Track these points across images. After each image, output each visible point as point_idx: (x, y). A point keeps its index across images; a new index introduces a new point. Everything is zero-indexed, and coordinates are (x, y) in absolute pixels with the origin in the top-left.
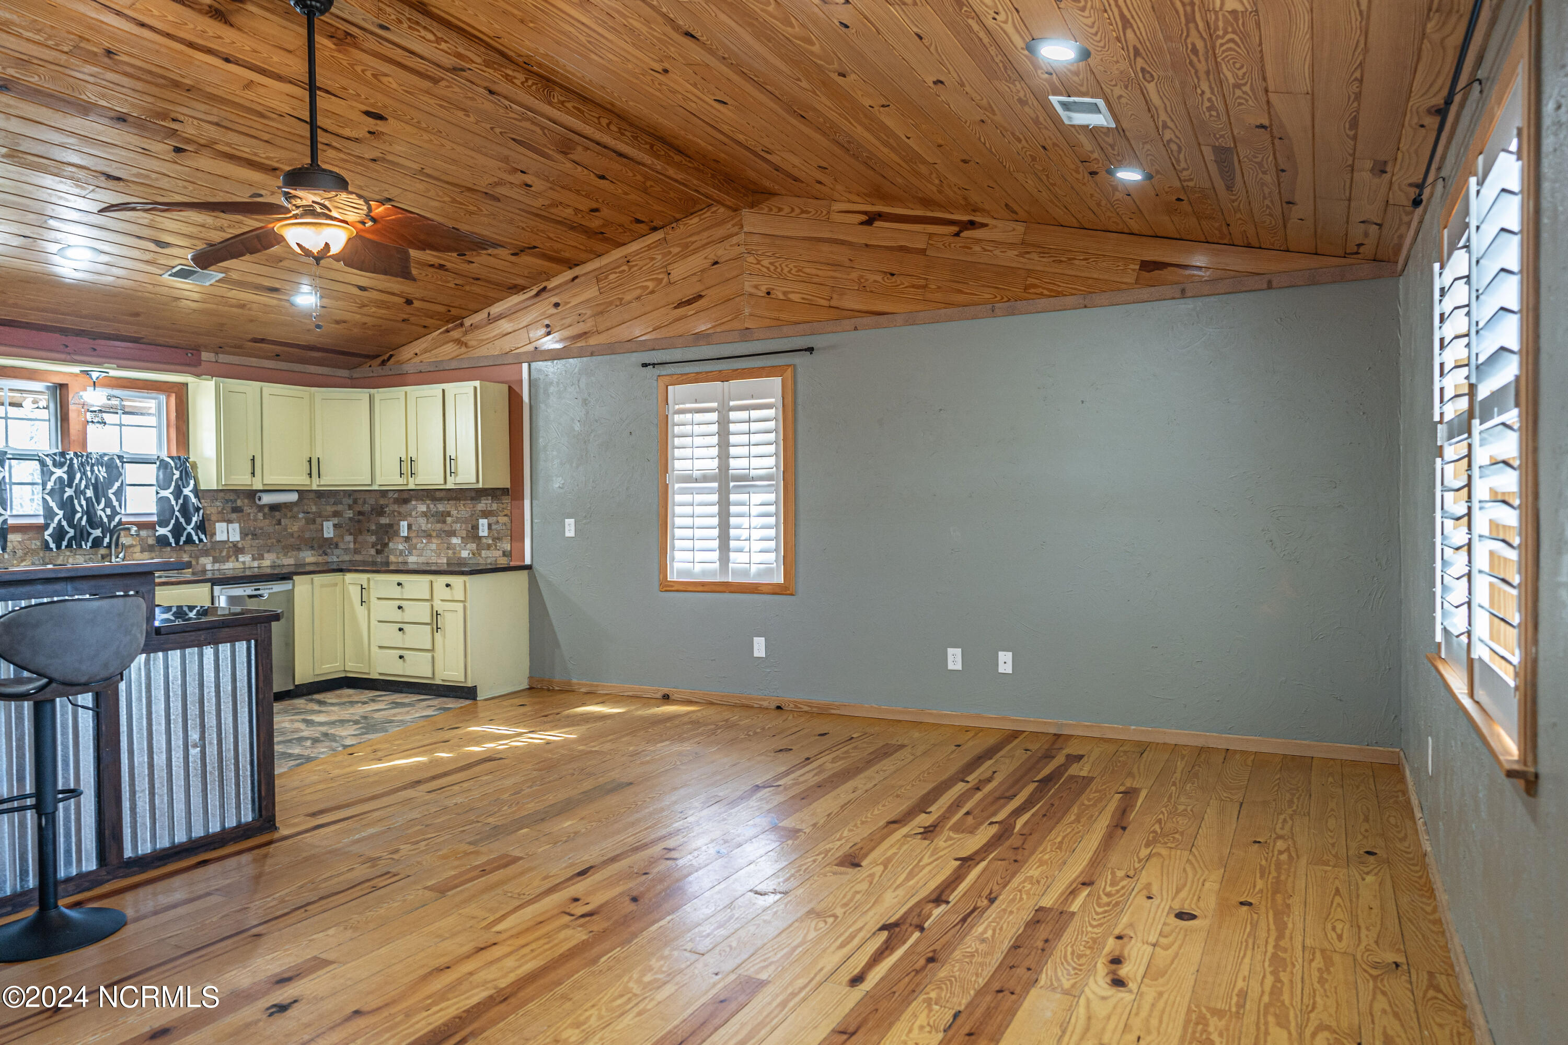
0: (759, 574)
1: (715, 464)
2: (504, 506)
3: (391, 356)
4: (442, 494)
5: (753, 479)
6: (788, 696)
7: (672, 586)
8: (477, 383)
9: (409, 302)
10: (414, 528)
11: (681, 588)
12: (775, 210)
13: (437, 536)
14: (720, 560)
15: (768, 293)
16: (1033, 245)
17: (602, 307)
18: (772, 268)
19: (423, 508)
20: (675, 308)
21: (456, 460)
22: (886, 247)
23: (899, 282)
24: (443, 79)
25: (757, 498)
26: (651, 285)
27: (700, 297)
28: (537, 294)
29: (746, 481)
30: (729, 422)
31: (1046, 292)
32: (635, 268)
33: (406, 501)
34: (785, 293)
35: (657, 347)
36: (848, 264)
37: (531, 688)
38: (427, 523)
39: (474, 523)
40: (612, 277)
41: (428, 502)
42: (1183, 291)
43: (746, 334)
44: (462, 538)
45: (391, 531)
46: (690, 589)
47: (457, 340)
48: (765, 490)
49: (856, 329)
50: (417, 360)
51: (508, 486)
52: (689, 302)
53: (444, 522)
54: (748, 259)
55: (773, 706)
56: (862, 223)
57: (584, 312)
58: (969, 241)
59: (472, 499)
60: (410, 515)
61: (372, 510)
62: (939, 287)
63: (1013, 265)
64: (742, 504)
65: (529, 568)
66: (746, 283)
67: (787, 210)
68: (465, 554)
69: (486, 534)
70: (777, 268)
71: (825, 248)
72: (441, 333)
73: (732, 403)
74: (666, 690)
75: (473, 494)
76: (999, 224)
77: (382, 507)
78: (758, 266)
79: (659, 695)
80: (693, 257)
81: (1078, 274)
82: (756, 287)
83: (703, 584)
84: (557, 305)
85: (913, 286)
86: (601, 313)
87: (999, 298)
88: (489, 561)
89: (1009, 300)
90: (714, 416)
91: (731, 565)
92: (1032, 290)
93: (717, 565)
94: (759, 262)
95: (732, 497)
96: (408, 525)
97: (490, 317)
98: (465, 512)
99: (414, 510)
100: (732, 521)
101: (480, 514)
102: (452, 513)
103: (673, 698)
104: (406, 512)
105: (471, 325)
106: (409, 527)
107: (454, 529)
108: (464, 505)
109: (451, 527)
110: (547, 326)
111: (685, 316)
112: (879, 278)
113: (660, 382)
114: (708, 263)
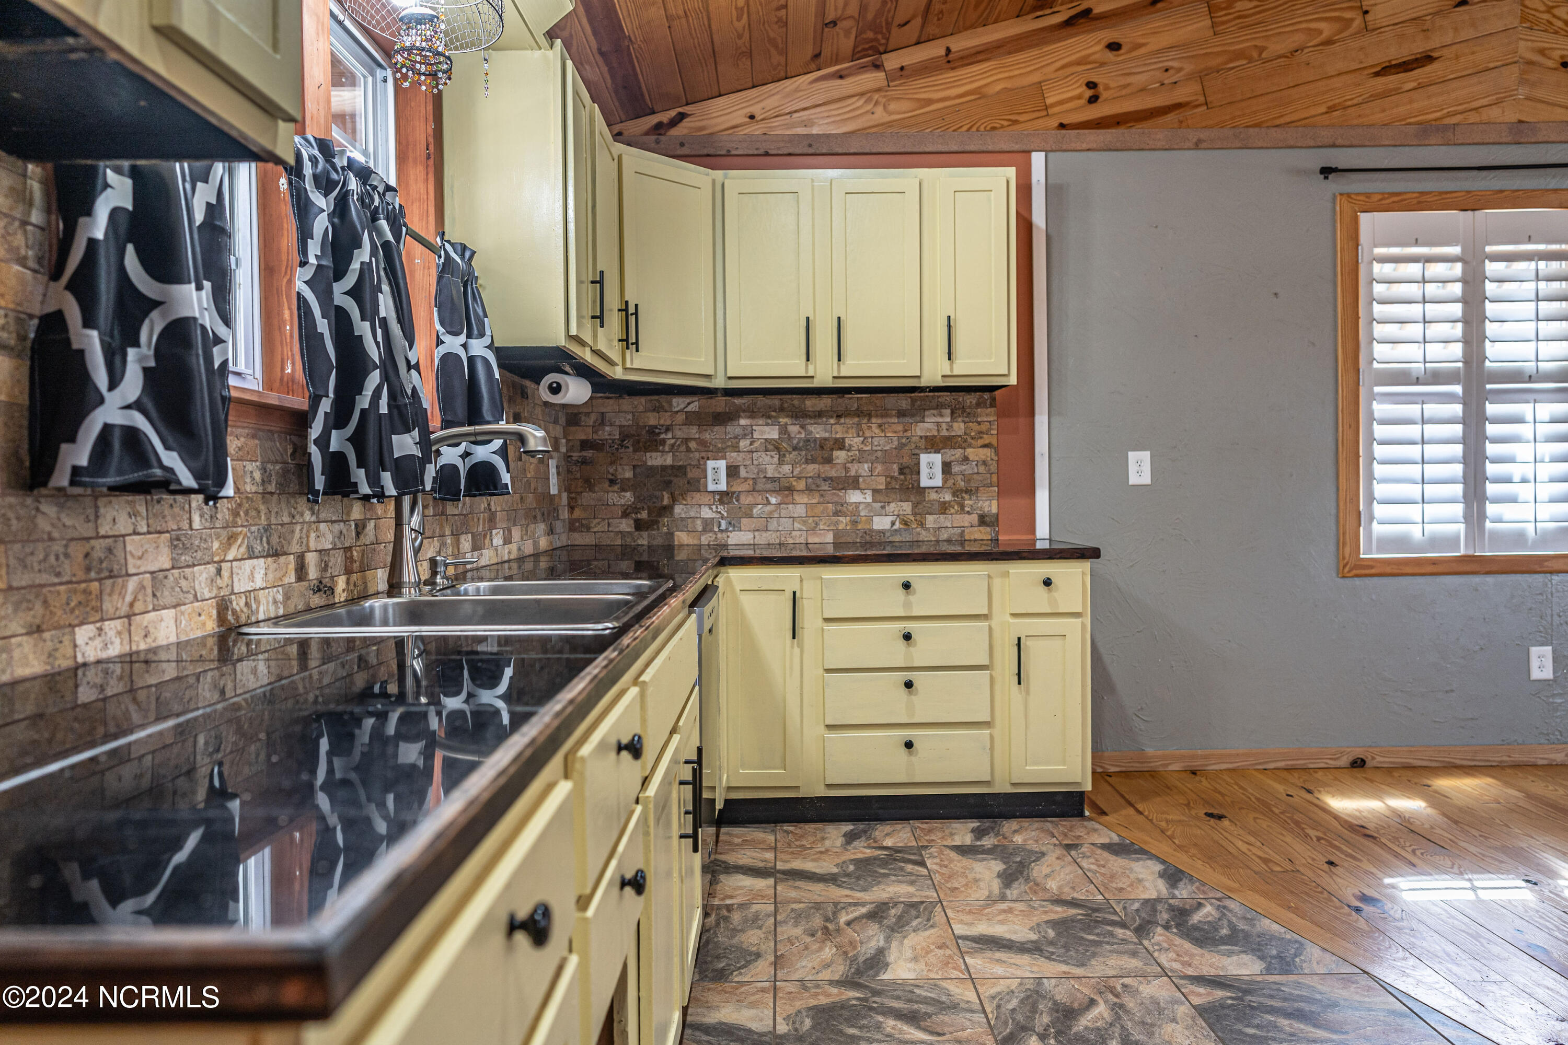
0: (1544, 538)
1: (1457, 350)
2: (984, 427)
3: (682, 116)
5: (1530, 379)
7: (1372, 567)
10: (743, 473)
11: (1388, 570)
13: (808, 489)
14: (1465, 517)
15: (1565, 64)
17: (1220, 60)
19: (773, 433)
20: (1377, 74)
26: (1327, 29)
27: (1430, 58)
28: (1069, 23)
29: (1518, 382)
30: (1486, 279)
33: (722, 419)
35: (1340, 141)
38: (781, 462)
39: (906, 460)
40: (1241, 5)
41: (783, 420)
43: (1522, 130)
44: (875, 491)
45: (679, 482)
46: (1407, 569)
47: (865, 94)
50: (757, 129)
52: (1405, 66)
53: (829, 460)
54: (1527, 3)
57: (1175, 64)
59: (903, 410)
60: (736, 448)
61: (624, 437)
64: (1519, 420)
66: (1522, 43)
68: (881, 523)
69: (938, 481)
72: (819, 79)
73: (1490, 248)
74: (1359, 753)
75: (905, 404)
77: (652, 431)
78: (1546, 16)
79: (1345, 761)
82: (1542, 52)
83: (1434, 562)
84: (1114, 47)
86: (1217, 71)
88: (944, 536)
90: (1457, 269)
91: (1488, 525)
93: (1461, 525)
94: (1548, 10)
95: (1491, 409)
96: (728, 468)
97: (951, 57)
98: (883, 441)
99: (744, 436)
100: (1491, 449)
101: (922, 444)
102: (847, 442)
103: (1374, 763)
104: (723, 441)
105: (902, 68)
106: (732, 472)
107: (853, 473)
108: (880, 426)
109: (847, 470)
110: (1091, 85)
111: (1397, 91)
113: (1343, 205)
114: (1449, 1)
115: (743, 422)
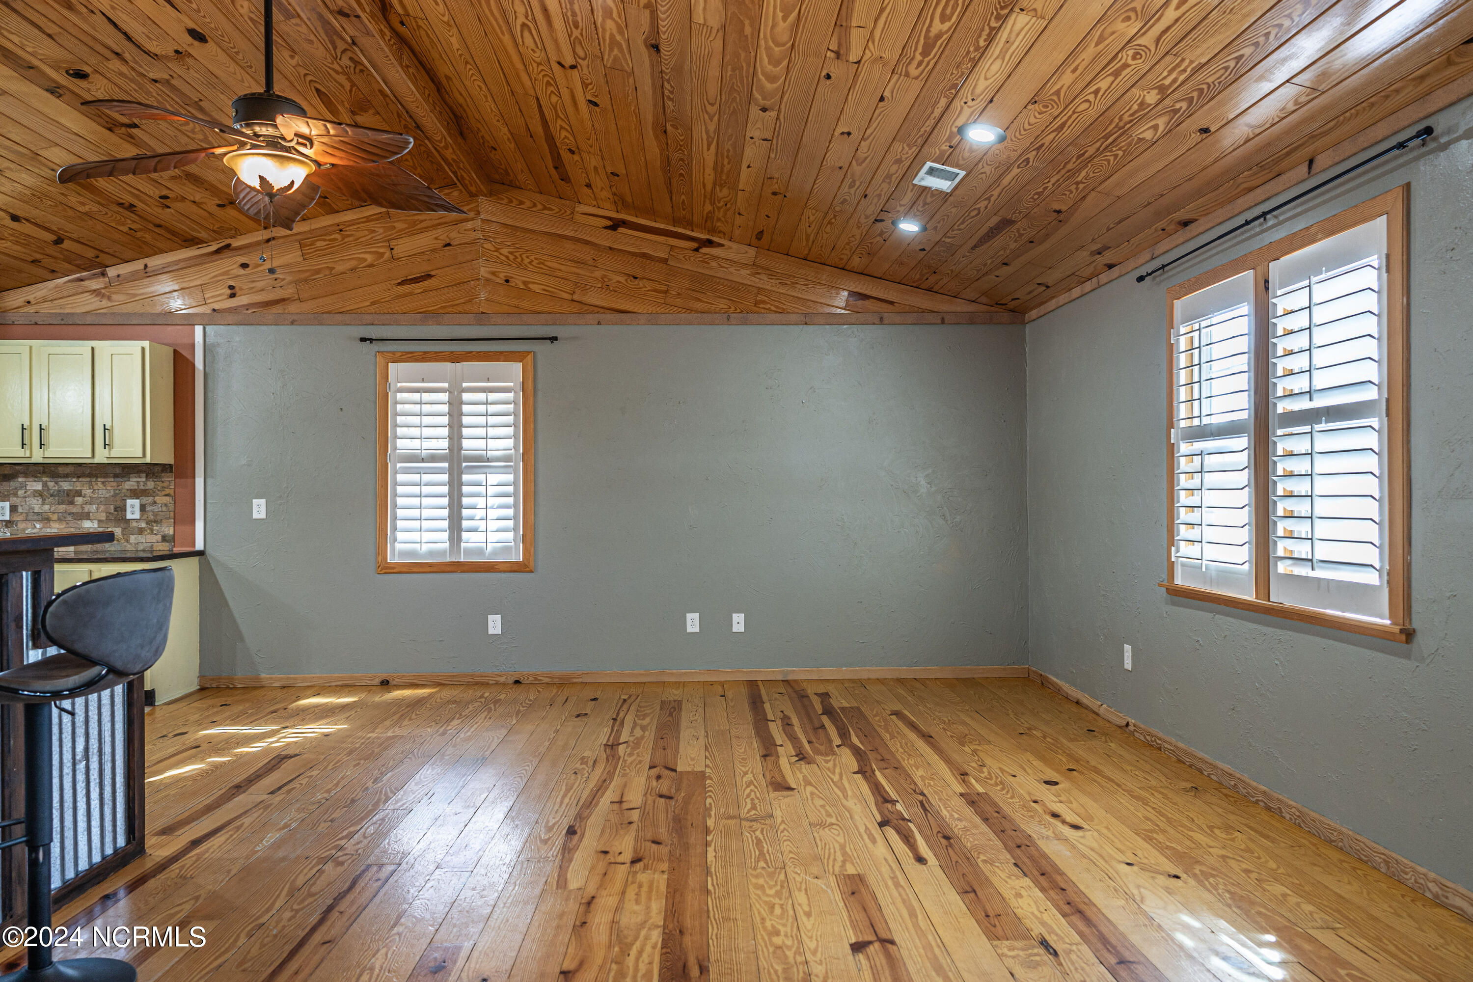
0: (495, 552)
1: (445, 444)
2: (165, 484)
4: (68, 470)
5: (488, 460)
6: (527, 668)
7: (394, 568)
8: (146, 344)
9: (59, 241)
10: (20, 510)
11: (404, 570)
12: (515, 202)
13: (59, 519)
14: (450, 540)
15: (507, 281)
16: (762, 268)
17: (307, 274)
18: (511, 257)
19: (38, 486)
20: (399, 284)
21: (111, 430)
22: (629, 252)
23: (641, 285)
24: (299, 16)
25: (493, 479)
26: (369, 258)
27: (429, 276)
28: (218, 251)
29: (481, 461)
30: (462, 403)
31: (773, 308)
32: (351, 239)
33: (7, 477)
34: (525, 283)
35: (376, 322)
36: (591, 262)
37: (202, 689)
38: (43, 504)
39: (119, 503)
40: (319, 244)
41: (45, 479)
42: (881, 319)
43: (482, 317)
44: (100, 521)
46: (415, 570)
47: (95, 291)
48: (505, 470)
49: (599, 323)
50: (31, 309)
51: (172, 462)
52: (416, 280)
53: (72, 503)
54: (485, 246)
55: (511, 680)
56: (606, 228)
57: (282, 277)
58: (707, 256)
59: (116, 476)
60: (16, 495)
62: (679, 294)
63: (745, 282)
64: (479, 484)
65: (201, 553)
66: (482, 269)
67: (528, 204)
69: (137, 516)
70: (516, 257)
71: (569, 245)
72: (69, 281)
73: (465, 385)
74: (384, 676)
75: (118, 470)
76: (734, 246)
78: (496, 254)
79: (377, 681)
80: (422, 235)
81: (800, 296)
82: (493, 273)
83: (430, 565)
84: (244, 266)
85: (655, 291)
86: (306, 280)
87: (733, 309)
88: (141, 547)
89: (741, 312)
90: (445, 397)
91: (463, 545)
92: (762, 306)
93: (447, 545)
94: (497, 250)
95: (465, 477)
96: (11, 506)
97: (148, 270)
98: (104, 492)
99: (21, 488)
100: (465, 501)
101: (128, 494)
102: (83, 492)
103: (394, 683)
104: (8, 491)
105: (118, 276)
106: (13, 509)
107: (86, 510)
108: (103, 483)
109: (83, 508)
110: (231, 287)
111: (411, 294)
112: (622, 279)
113: (380, 359)
114: (439, 244)
115: (20, 480)
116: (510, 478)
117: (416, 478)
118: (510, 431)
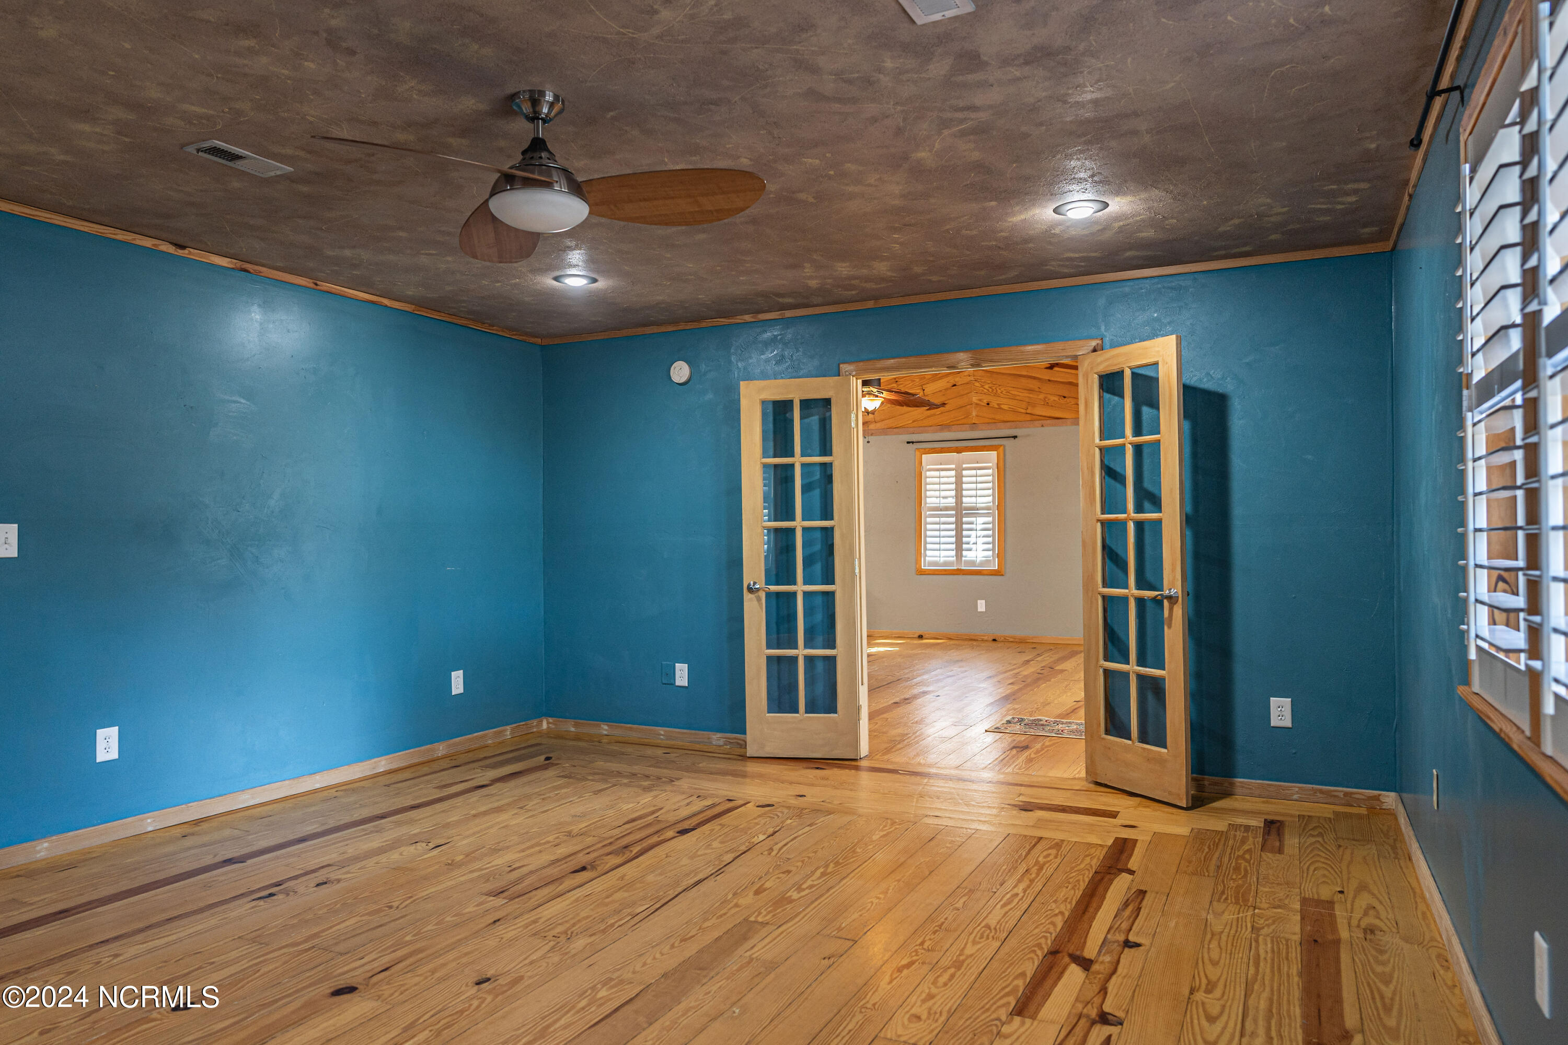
0: (982, 563)
1: (954, 500)
5: (978, 510)
6: (998, 632)
7: (925, 572)
11: (930, 572)
14: (956, 556)
15: (988, 404)
18: (990, 390)
22: (1061, 382)
23: (1068, 401)
25: (981, 520)
27: (944, 404)
29: (974, 511)
30: (963, 476)
32: (902, 385)
34: (998, 405)
35: (916, 432)
36: (1037, 390)
43: (974, 426)
46: (936, 573)
48: (987, 515)
49: (1042, 426)
55: (991, 639)
56: (1047, 368)
64: (972, 523)
66: (974, 398)
70: (993, 390)
71: (1024, 380)
73: (964, 466)
74: (921, 633)
79: (916, 635)
80: (940, 381)
82: (980, 400)
83: (945, 571)
90: (953, 473)
91: (963, 559)
93: (955, 559)
94: (982, 386)
95: (965, 519)
100: (965, 533)
103: (926, 636)
111: (934, 415)
112: (1056, 398)
113: (918, 453)
114: (950, 385)
116: (990, 519)
117: (937, 520)
118: (990, 492)
